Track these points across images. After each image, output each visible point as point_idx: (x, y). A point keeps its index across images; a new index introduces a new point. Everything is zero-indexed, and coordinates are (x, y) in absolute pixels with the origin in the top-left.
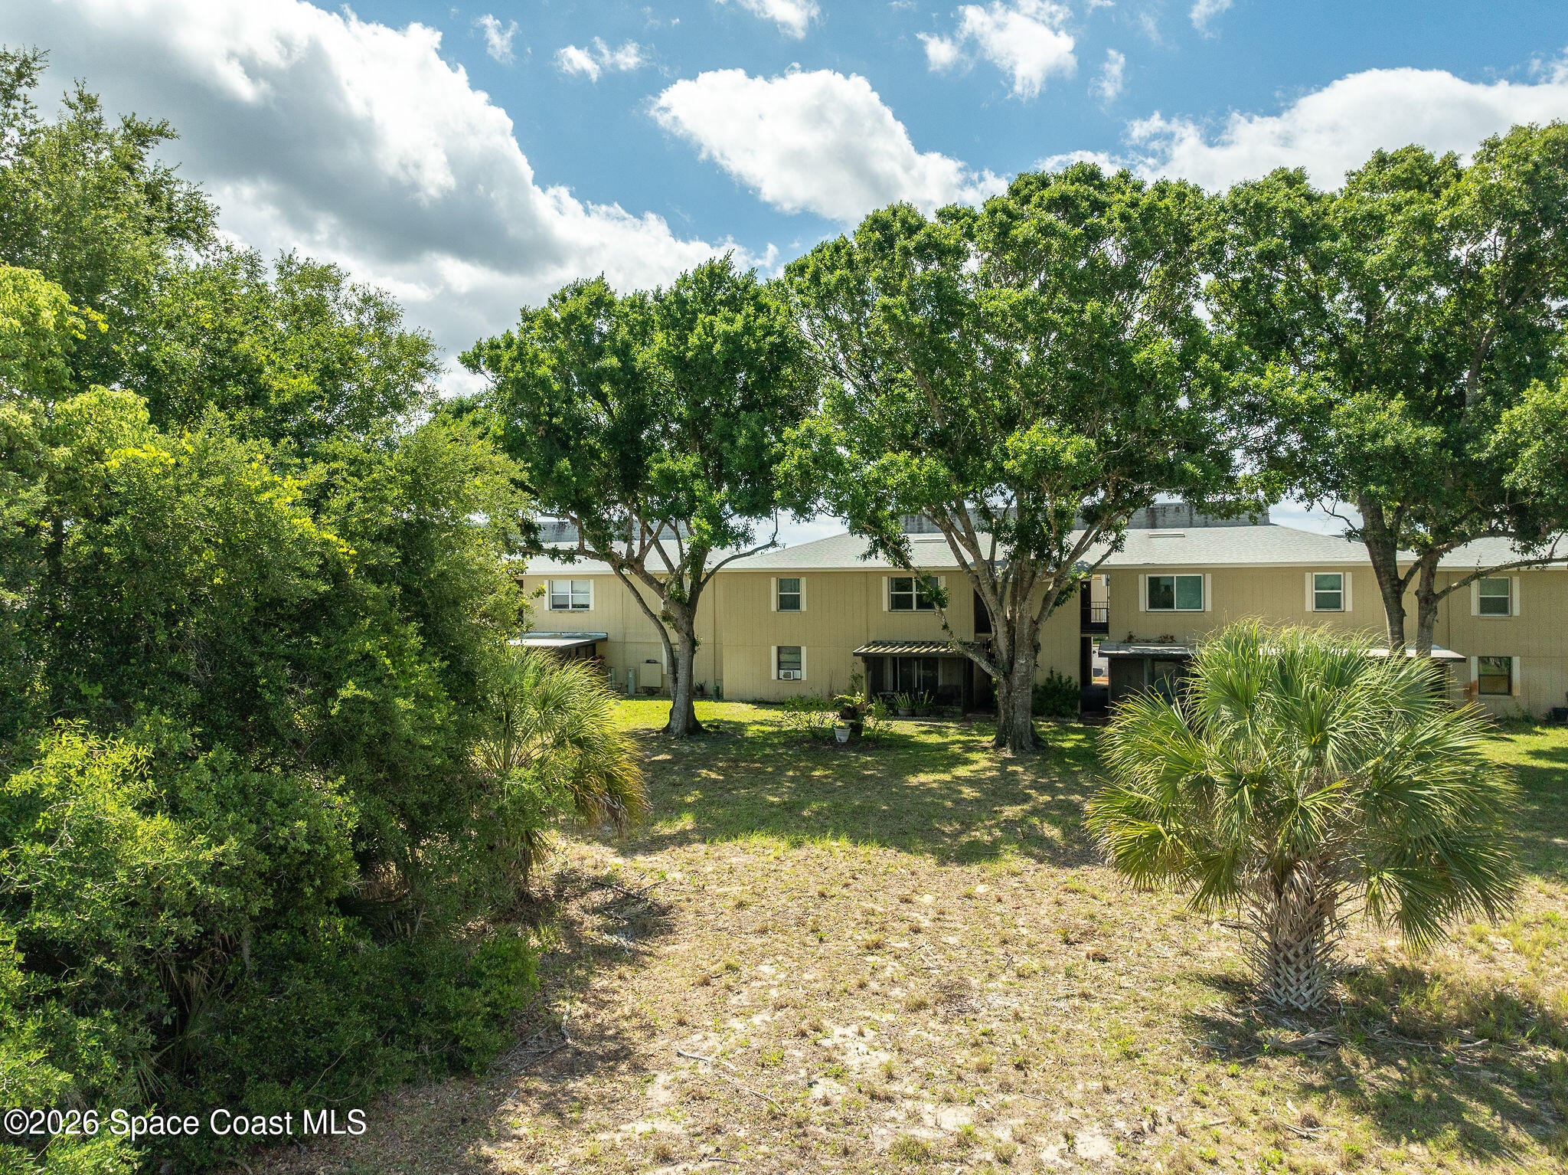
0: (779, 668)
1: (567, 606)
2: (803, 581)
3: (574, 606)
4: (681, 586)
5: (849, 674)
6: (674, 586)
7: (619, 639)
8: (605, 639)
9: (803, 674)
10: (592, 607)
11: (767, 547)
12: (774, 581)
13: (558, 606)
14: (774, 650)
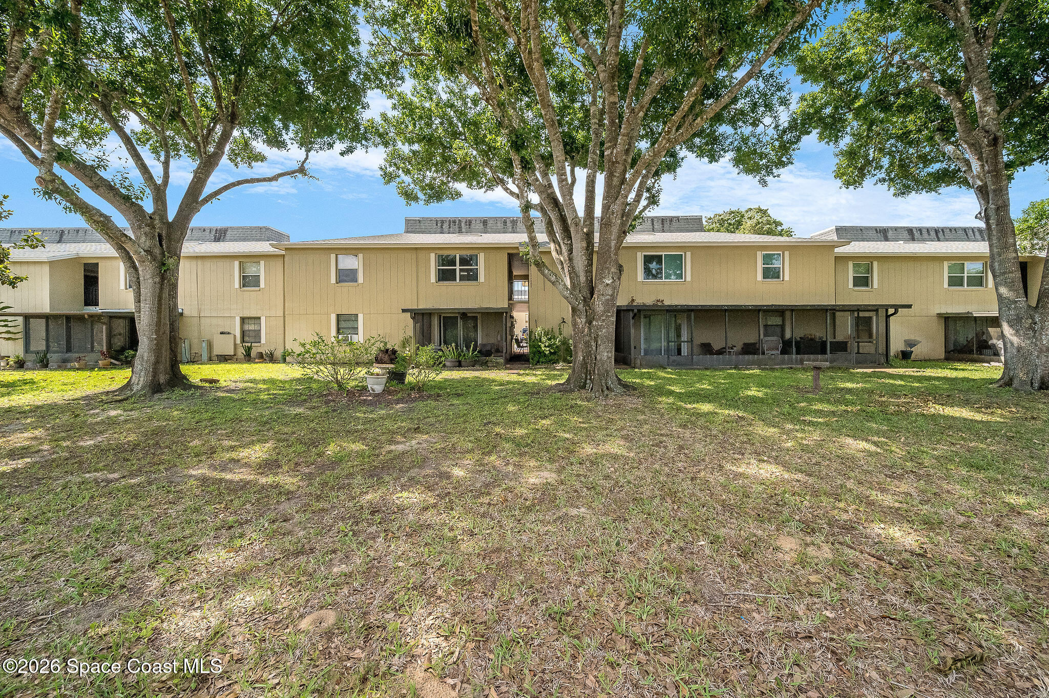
0: (338, 333)
2: (360, 257)
8: (181, 314)
9: (361, 337)
11: (293, 173)
12: (333, 258)
14: (333, 318)
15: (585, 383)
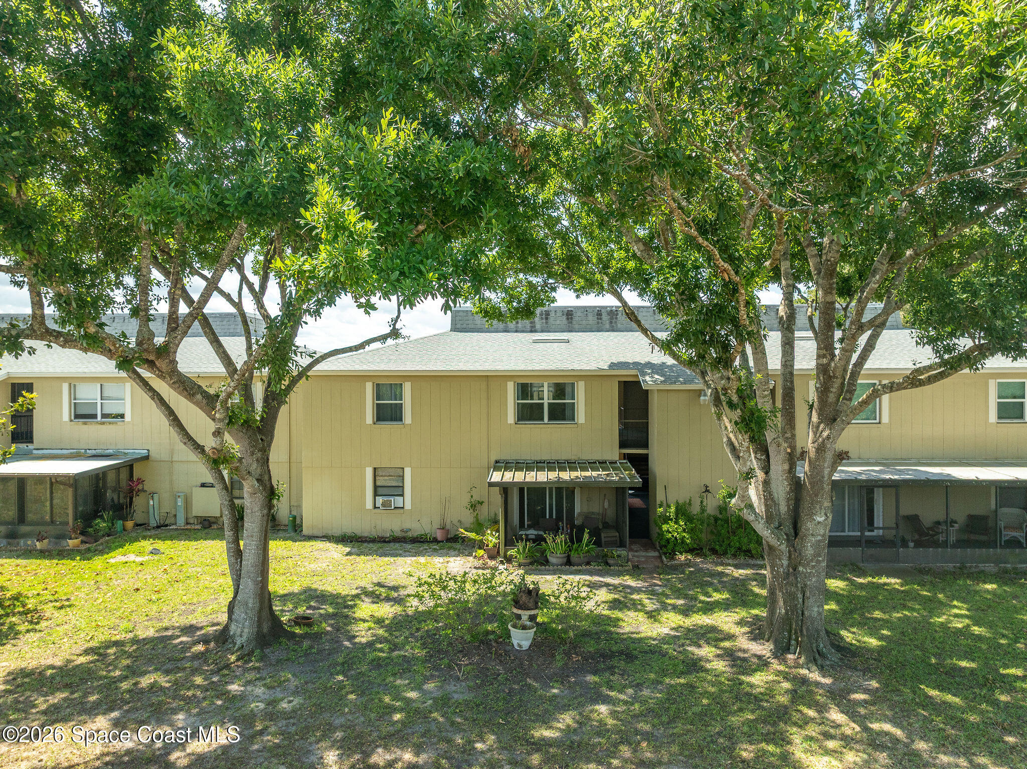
0: (376, 494)
1: (94, 416)
2: (407, 388)
3: (104, 416)
4: (248, 396)
5: (466, 500)
6: (236, 399)
7: (165, 456)
8: (147, 458)
9: (408, 501)
10: (128, 418)
11: (383, 338)
12: (369, 387)
13: (83, 415)
14: (369, 472)
15: (789, 644)
